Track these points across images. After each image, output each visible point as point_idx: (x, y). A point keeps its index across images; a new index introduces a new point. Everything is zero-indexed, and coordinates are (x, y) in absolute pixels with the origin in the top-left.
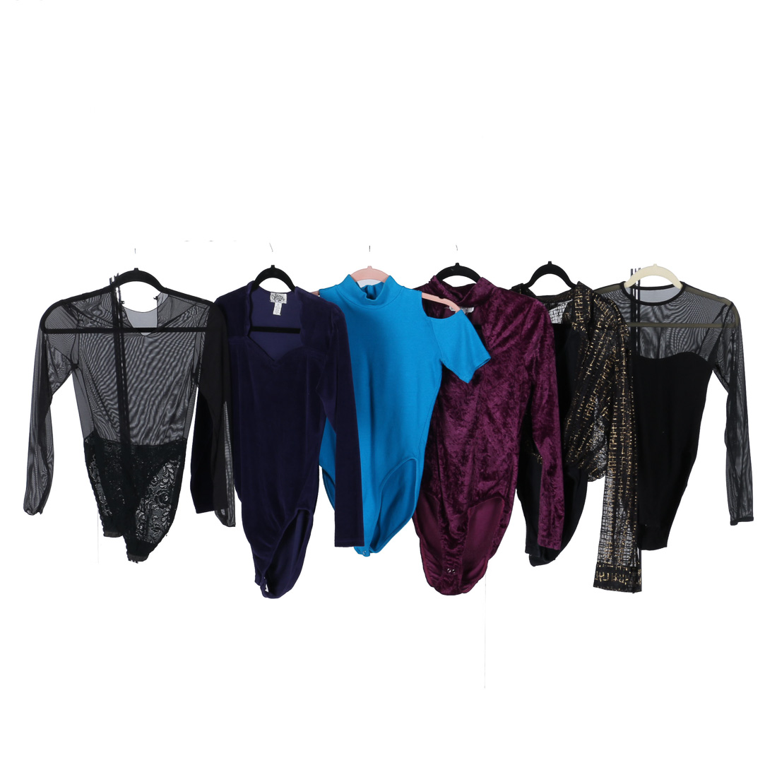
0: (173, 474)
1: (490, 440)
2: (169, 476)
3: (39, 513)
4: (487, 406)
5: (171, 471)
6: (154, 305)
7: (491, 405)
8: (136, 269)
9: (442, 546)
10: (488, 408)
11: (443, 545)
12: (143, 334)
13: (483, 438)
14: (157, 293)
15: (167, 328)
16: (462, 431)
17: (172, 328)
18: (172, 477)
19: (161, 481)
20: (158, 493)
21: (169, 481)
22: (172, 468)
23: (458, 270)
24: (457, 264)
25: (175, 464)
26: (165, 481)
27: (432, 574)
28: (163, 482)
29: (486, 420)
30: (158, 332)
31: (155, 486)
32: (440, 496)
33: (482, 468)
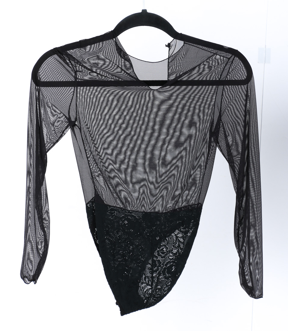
0: (183, 243)
2: (179, 246)
3: (33, 282)
5: (182, 240)
6: (164, 54)
8: (144, 11)
12: (152, 87)
14: (169, 39)
15: (181, 81)
17: (186, 81)
18: (182, 246)
19: (171, 251)
20: (166, 265)
21: (178, 251)
22: (183, 237)
25: (186, 233)
26: (175, 251)
28: (172, 253)
30: (171, 85)
31: (164, 257)
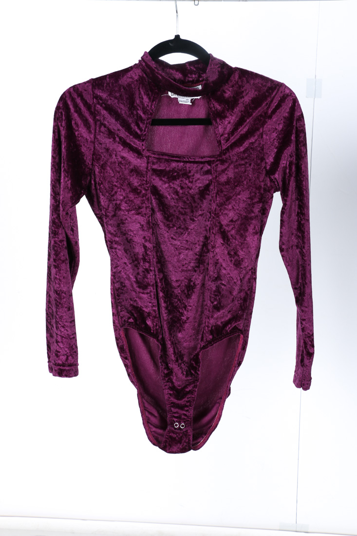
1: (224, 265)
4: (220, 223)
7: (225, 221)
9: (166, 397)
10: (221, 226)
11: (166, 395)
13: (216, 263)
16: (187, 255)
23: (178, 44)
24: (177, 37)
27: (154, 429)
29: (220, 241)
32: (160, 337)
33: (215, 299)
